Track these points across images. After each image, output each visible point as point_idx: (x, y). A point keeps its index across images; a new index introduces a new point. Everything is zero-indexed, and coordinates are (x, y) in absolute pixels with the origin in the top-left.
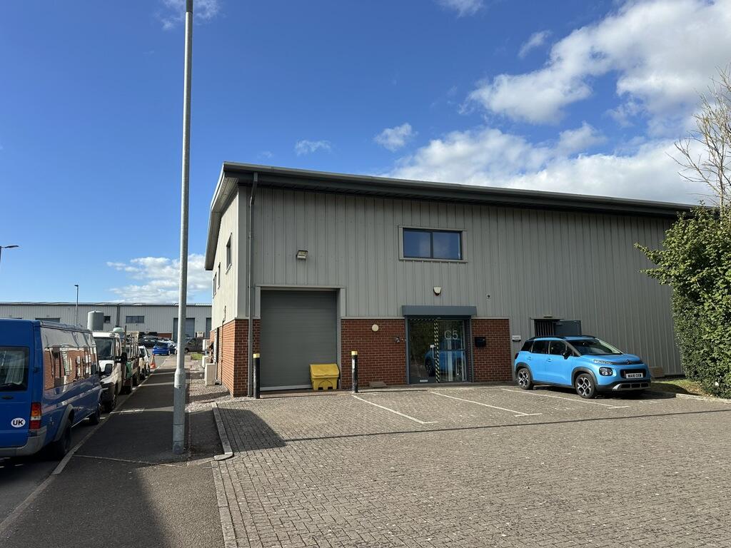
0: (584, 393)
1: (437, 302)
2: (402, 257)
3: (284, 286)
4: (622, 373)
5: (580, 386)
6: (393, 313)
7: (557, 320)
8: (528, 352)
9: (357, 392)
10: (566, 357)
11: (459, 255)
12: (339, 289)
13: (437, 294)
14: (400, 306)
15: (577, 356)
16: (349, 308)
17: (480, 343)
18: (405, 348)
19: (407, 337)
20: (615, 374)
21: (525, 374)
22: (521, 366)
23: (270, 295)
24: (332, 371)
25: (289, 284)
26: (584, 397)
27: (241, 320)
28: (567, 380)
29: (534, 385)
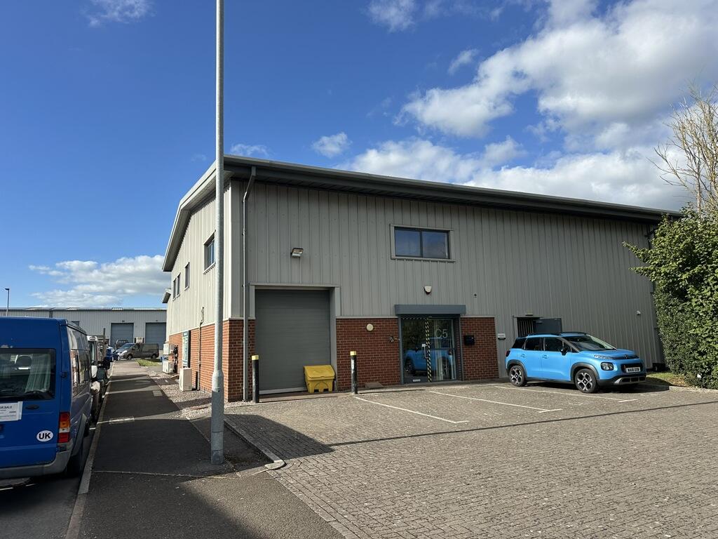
0: (585, 388)
1: (428, 301)
2: (394, 257)
3: (279, 284)
4: (623, 367)
5: (580, 381)
6: (387, 312)
7: (538, 318)
8: (520, 349)
9: (356, 393)
10: (564, 353)
11: (447, 254)
12: (334, 288)
13: (428, 293)
14: (392, 306)
15: (576, 352)
16: (343, 308)
17: (469, 341)
18: (399, 347)
19: (401, 337)
20: (616, 369)
21: (518, 371)
22: (513, 364)
23: (265, 295)
24: (328, 372)
25: (284, 283)
26: (585, 392)
27: (236, 320)
28: (566, 376)
29: (528, 381)
